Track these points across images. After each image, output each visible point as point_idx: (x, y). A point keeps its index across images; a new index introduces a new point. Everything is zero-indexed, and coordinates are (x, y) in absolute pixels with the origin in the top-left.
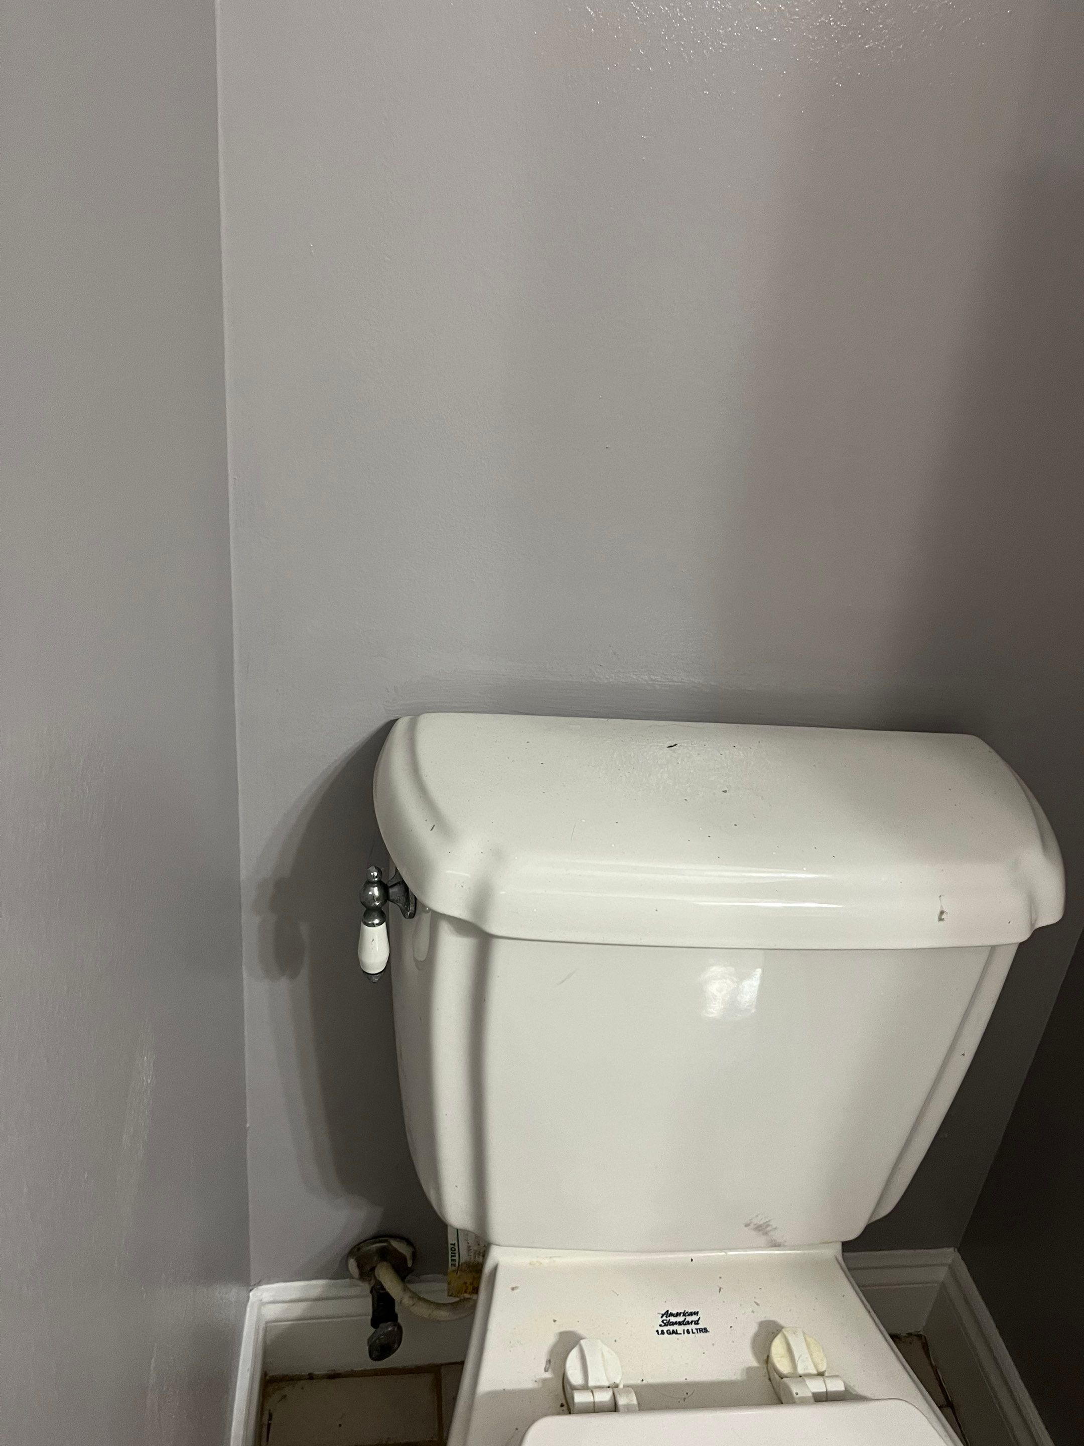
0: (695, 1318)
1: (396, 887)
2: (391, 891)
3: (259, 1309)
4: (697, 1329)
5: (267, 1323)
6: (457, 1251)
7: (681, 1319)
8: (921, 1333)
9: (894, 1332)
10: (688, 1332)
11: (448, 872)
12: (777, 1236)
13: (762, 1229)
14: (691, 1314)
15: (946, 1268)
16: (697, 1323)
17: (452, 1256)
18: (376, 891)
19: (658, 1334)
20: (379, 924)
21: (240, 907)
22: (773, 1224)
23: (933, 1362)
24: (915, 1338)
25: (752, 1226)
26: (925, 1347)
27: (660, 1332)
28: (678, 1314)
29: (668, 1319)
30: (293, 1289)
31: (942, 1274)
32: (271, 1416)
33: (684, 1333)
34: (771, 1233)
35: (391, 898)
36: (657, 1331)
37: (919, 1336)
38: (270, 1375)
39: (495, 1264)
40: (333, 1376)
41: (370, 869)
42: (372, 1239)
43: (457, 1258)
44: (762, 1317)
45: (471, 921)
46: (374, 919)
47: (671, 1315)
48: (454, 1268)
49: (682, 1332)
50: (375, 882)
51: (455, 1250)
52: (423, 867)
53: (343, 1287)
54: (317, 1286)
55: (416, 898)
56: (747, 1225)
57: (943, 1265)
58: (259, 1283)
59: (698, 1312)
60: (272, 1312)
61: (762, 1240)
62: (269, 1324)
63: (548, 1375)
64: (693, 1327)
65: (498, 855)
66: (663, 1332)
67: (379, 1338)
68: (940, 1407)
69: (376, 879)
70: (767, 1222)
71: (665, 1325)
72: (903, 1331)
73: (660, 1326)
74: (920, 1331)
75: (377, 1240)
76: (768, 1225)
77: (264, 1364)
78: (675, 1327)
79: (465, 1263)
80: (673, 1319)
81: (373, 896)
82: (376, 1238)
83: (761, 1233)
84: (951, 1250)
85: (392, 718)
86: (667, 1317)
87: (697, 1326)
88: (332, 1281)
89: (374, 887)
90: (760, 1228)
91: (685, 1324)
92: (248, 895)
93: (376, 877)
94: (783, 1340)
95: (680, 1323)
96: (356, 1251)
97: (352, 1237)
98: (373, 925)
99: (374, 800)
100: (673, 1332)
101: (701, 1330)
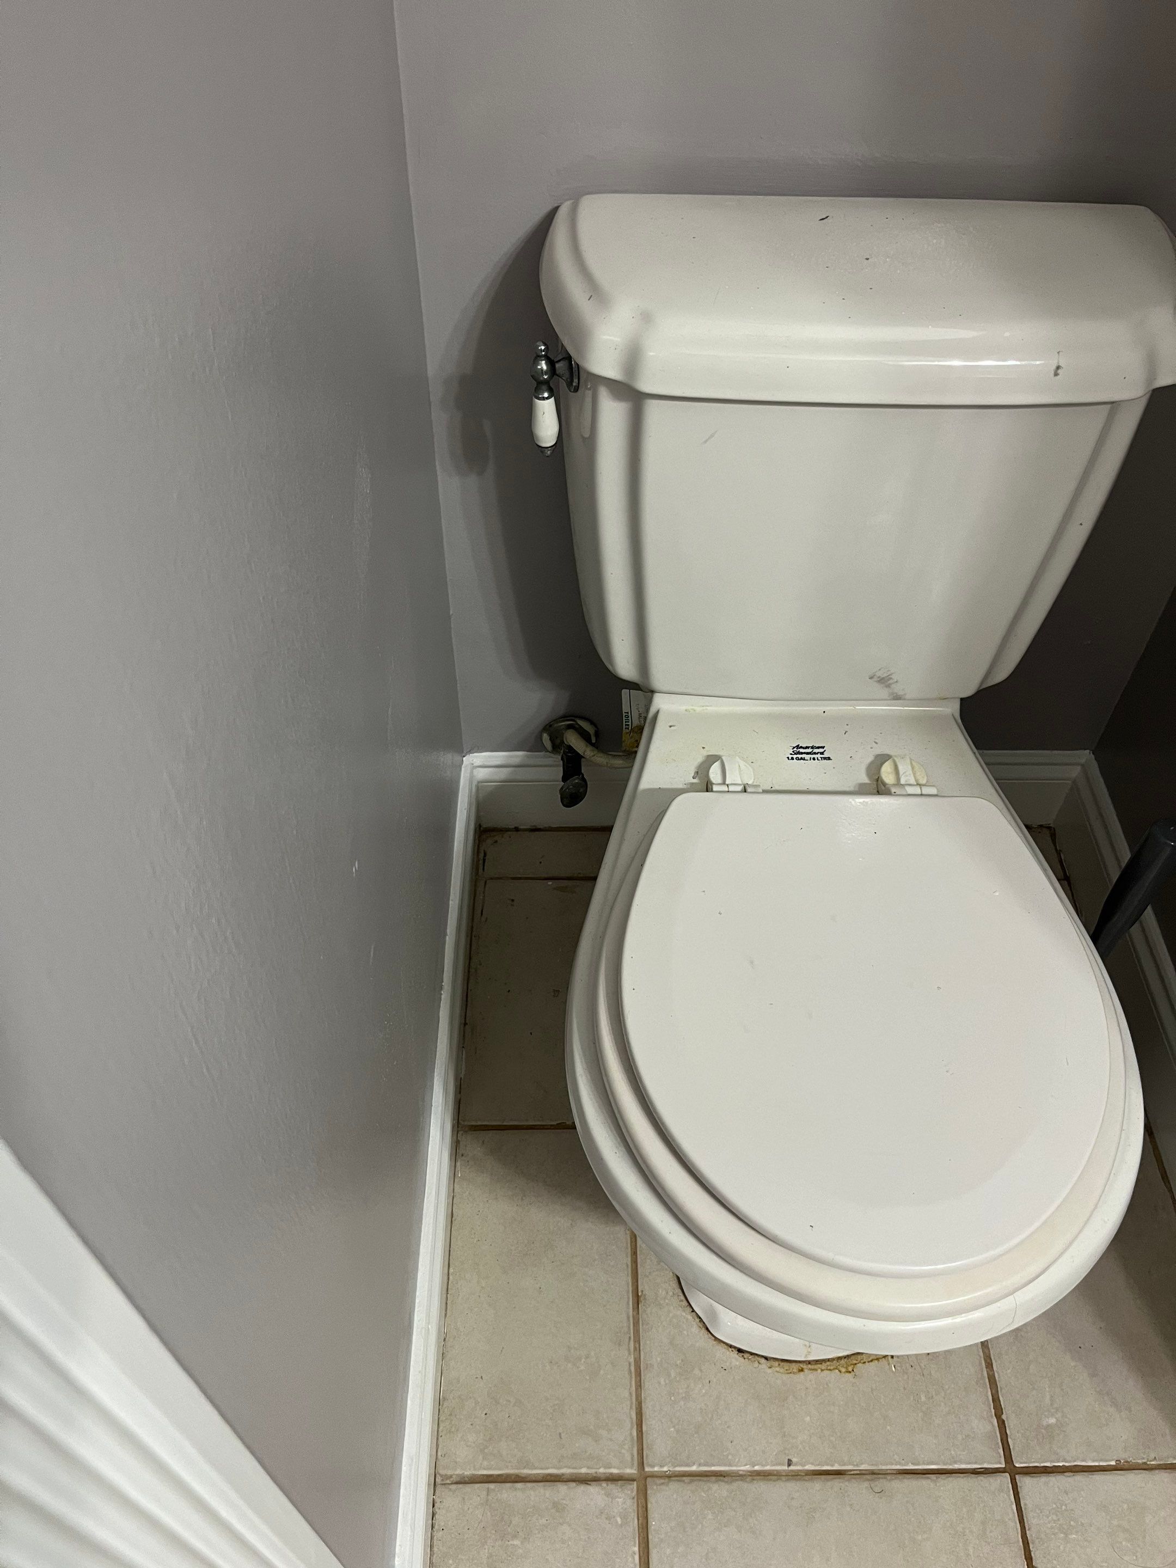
0: (821, 750)
1: (561, 362)
2: (557, 365)
3: (472, 773)
4: (821, 758)
5: (479, 782)
6: (630, 718)
7: (810, 750)
8: (1051, 825)
9: (1029, 823)
10: (814, 759)
11: (604, 337)
12: (898, 689)
13: (884, 681)
14: (818, 748)
15: (1079, 768)
16: (822, 753)
17: (626, 722)
18: (543, 365)
19: (789, 759)
20: (547, 398)
21: (430, 405)
22: (895, 677)
23: (1058, 847)
24: (1047, 829)
25: (875, 679)
26: (1053, 836)
27: (790, 758)
28: (807, 748)
29: (798, 750)
30: (499, 757)
31: (1075, 772)
32: (485, 854)
33: (810, 760)
34: (893, 686)
35: (557, 373)
36: (788, 758)
37: (1049, 828)
38: (484, 826)
39: (657, 710)
40: (535, 830)
41: (538, 344)
42: (562, 718)
43: (630, 723)
44: (879, 752)
45: (623, 381)
46: (543, 393)
47: (801, 747)
48: (627, 731)
49: (809, 759)
50: (542, 356)
51: (628, 717)
52: (582, 334)
53: (541, 758)
54: (518, 756)
55: (578, 365)
56: (871, 678)
57: (1078, 764)
58: (470, 752)
59: (824, 747)
60: (482, 774)
61: (884, 693)
62: (480, 784)
63: (695, 781)
64: (819, 756)
65: (647, 318)
66: (792, 759)
67: (568, 788)
68: (1059, 880)
69: (543, 353)
70: (889, 675)
71: (795, 754)
72: (1035, 823)
73: (791, 754)
74: (1050, 824)
75: (565, 719)
76: (891, 678)
77: (478, 817)
78: (803, 756)
79: (636, 727)
80: (802, 750)
81: (542, 369)
82: (565, 717)
83: (882, 685)
84: (1088, 751)
85: (556, 205)
86: (797, 749)
87: (822, 756)
88: (529, 753)
89: (542, 361)
90: (882, 681)
91: (812, 754)
92: (436, 392)
93: (543, 351)
94: (892, 764)
95: (808, 753)
96: (548, 727)
97: (545, 715)
98: (544, 399)
99: (541, 283)
100: (801, 759)
101: (825, 758)
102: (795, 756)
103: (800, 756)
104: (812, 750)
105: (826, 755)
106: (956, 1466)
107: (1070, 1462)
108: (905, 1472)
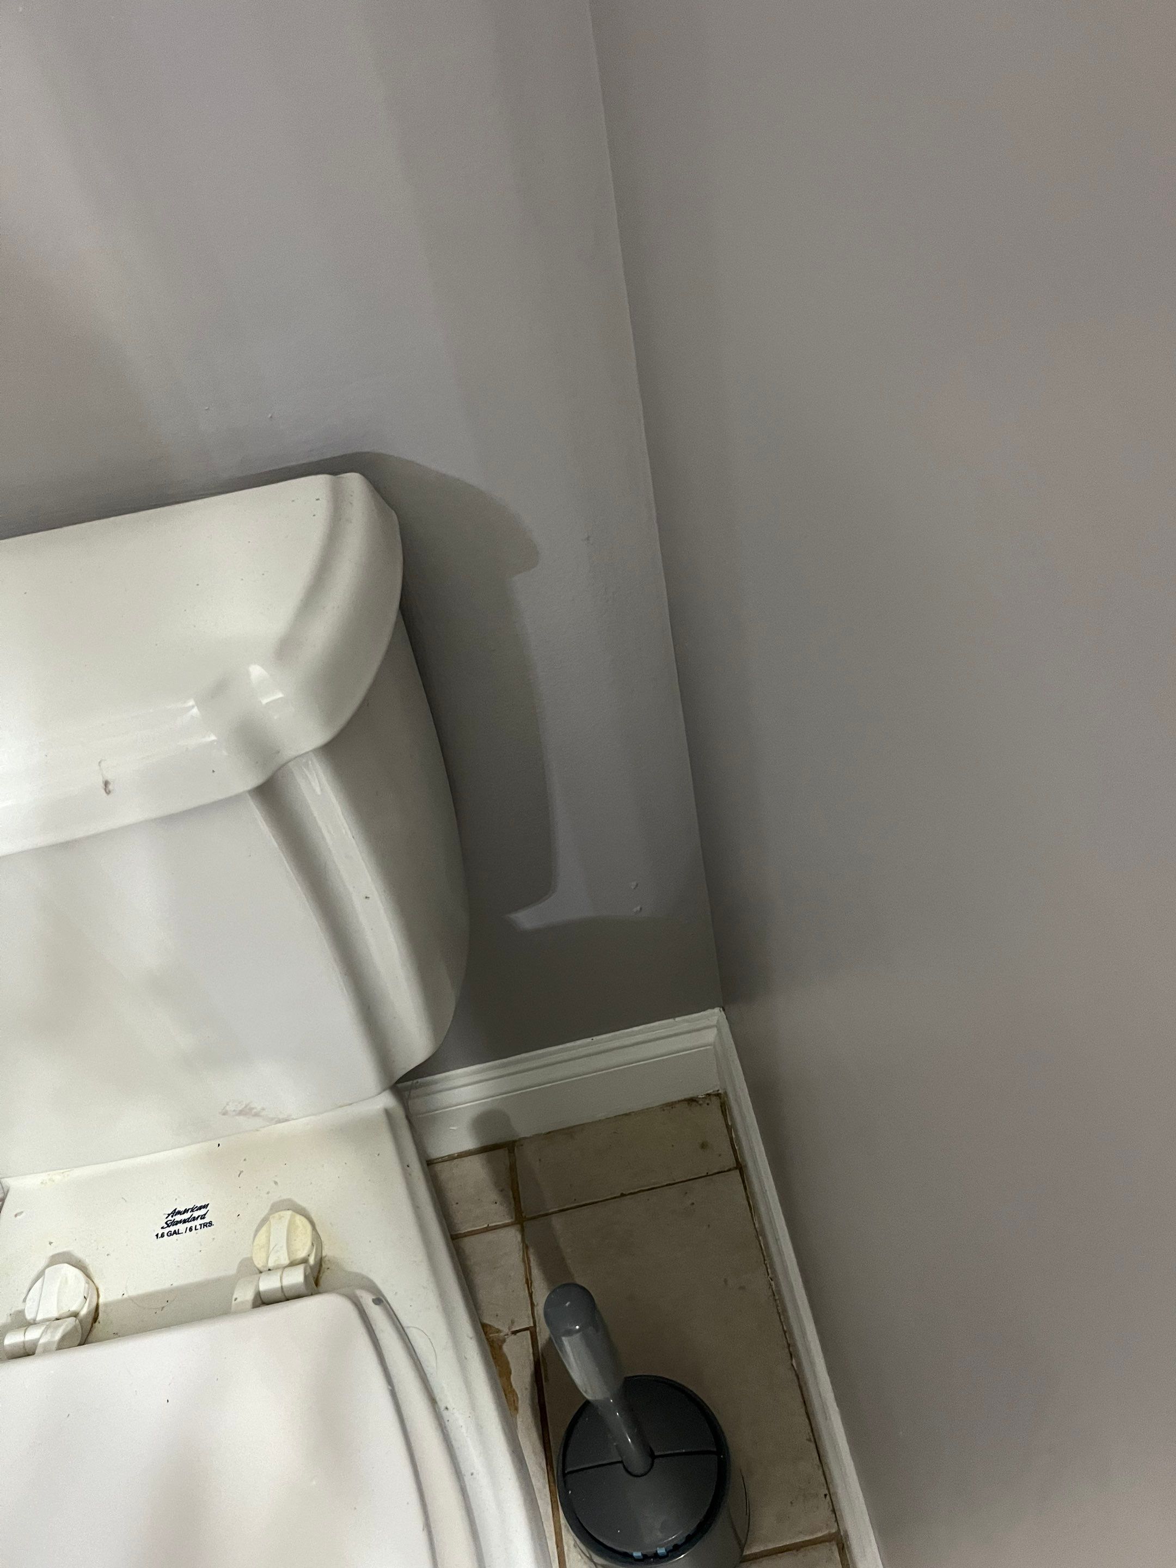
0: (203, 1212)
4: (201, 1225)
7: (187, 1215)
8: (720, 1092)
10: (190, 1229)
12: (272, 1115)
13: (246, 1112)
14: (200, 1208)
15: (715, 1031)
16: (203, 1217)
19: (157, 1238)
22: (257, 1106)
23: (729, 1122)
24: (714, 1098)
25: (231, 1114)
26: (723, 1106)
27: (159, 1235)
28: (186, 1211)
29: (173, 1219)
31: (711, 1036)
33: (186, 1232)
34: (262, 1114)
36: (157, 1235)
37: (718, 1096)
47: (179, 1213)
49: (184, 1231)
56: (224, 1114)
57: (709, 1027)
59: (207, 1205)
66: (162, 1235)
70: (246, 1106)
71: (168, 1226)
73: (162, 1228)
74: (718, 1090)
76: (252, 1108)
78: (178, 1227)
80: (178, 1218)
83: (249, 1116)
86: (173, 1217)
87: (202, 1222)
90: (244, 1113)
91: (190, 1221)
95: (185, 1221)
100: (175, 1232)
101: (205, 1225)
102: (166, 1231)
103: (172, 1229)
104: (192, 1213)
105: (206, 1220)
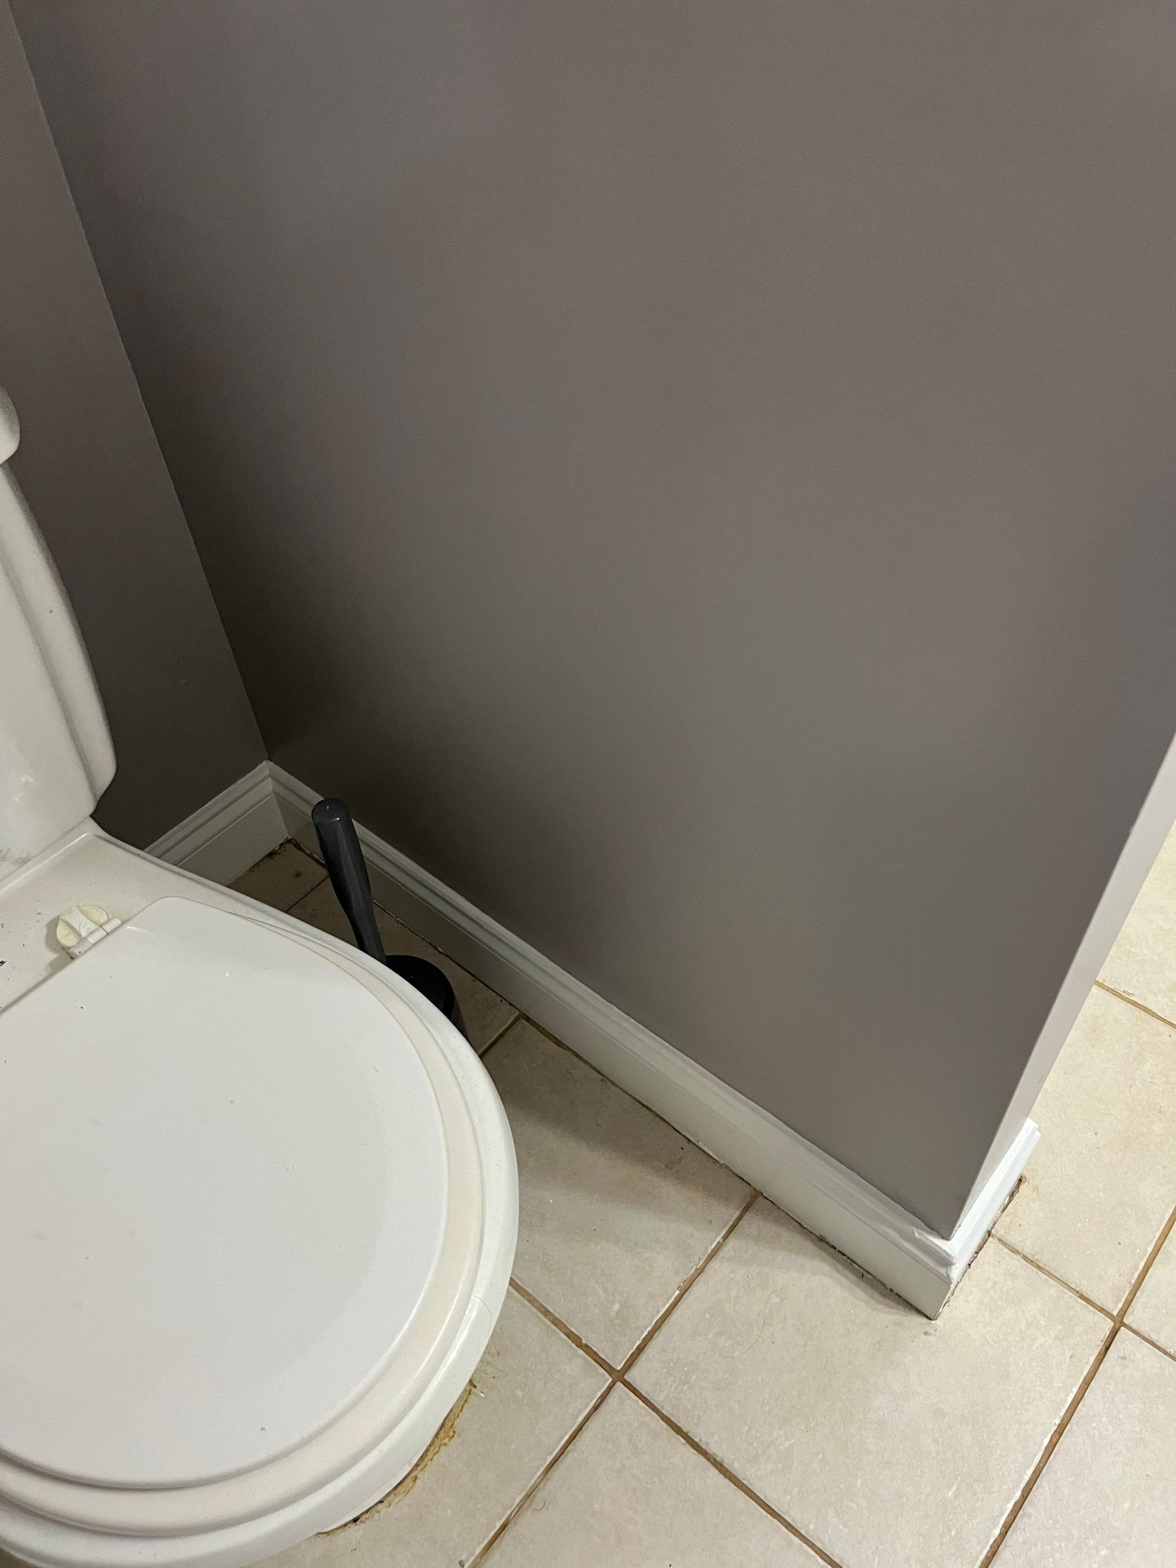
8: (288, 838)
12: (16, 854)
15: (270, 780)
22: (3, 847)
24: (288, 845)
26: (297, 845)
34: (9, 856)
37: (289, 841)
44: (47, 920)
57: (264, 779)
61: (9, 865)
76: (1, 851)
94: (64, 924)
106: (580, 1419)
107: (651, 1324)
108: (549, 1467)
